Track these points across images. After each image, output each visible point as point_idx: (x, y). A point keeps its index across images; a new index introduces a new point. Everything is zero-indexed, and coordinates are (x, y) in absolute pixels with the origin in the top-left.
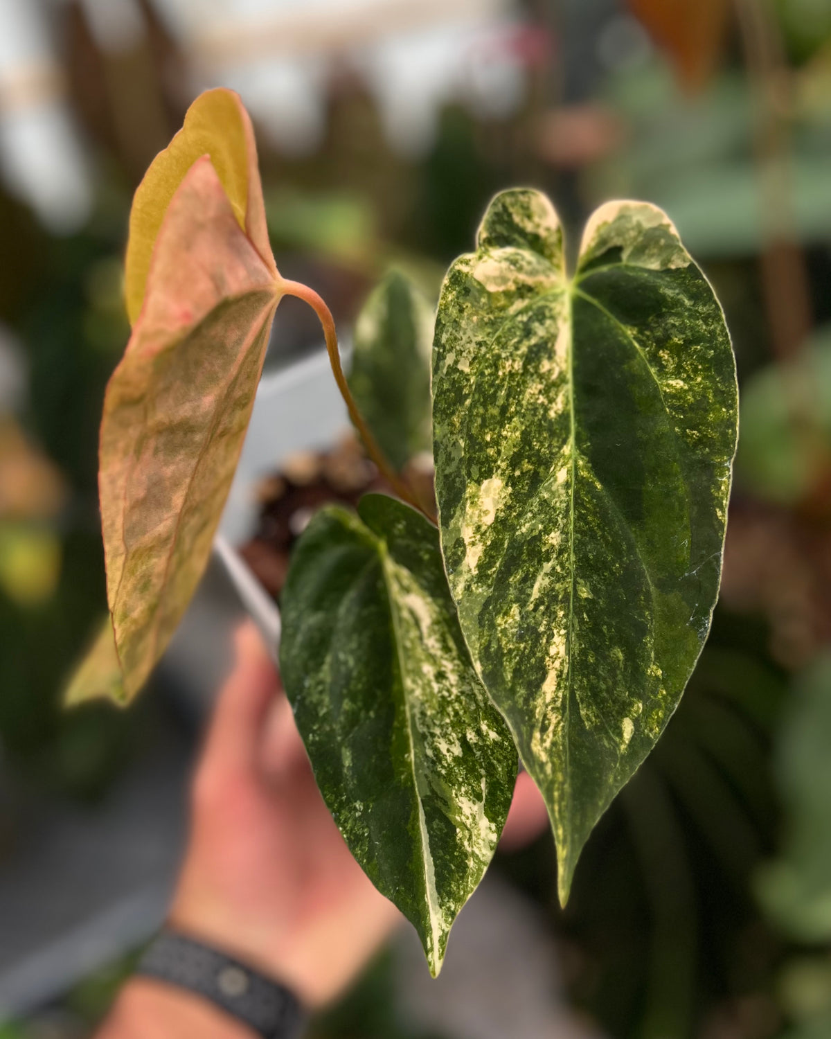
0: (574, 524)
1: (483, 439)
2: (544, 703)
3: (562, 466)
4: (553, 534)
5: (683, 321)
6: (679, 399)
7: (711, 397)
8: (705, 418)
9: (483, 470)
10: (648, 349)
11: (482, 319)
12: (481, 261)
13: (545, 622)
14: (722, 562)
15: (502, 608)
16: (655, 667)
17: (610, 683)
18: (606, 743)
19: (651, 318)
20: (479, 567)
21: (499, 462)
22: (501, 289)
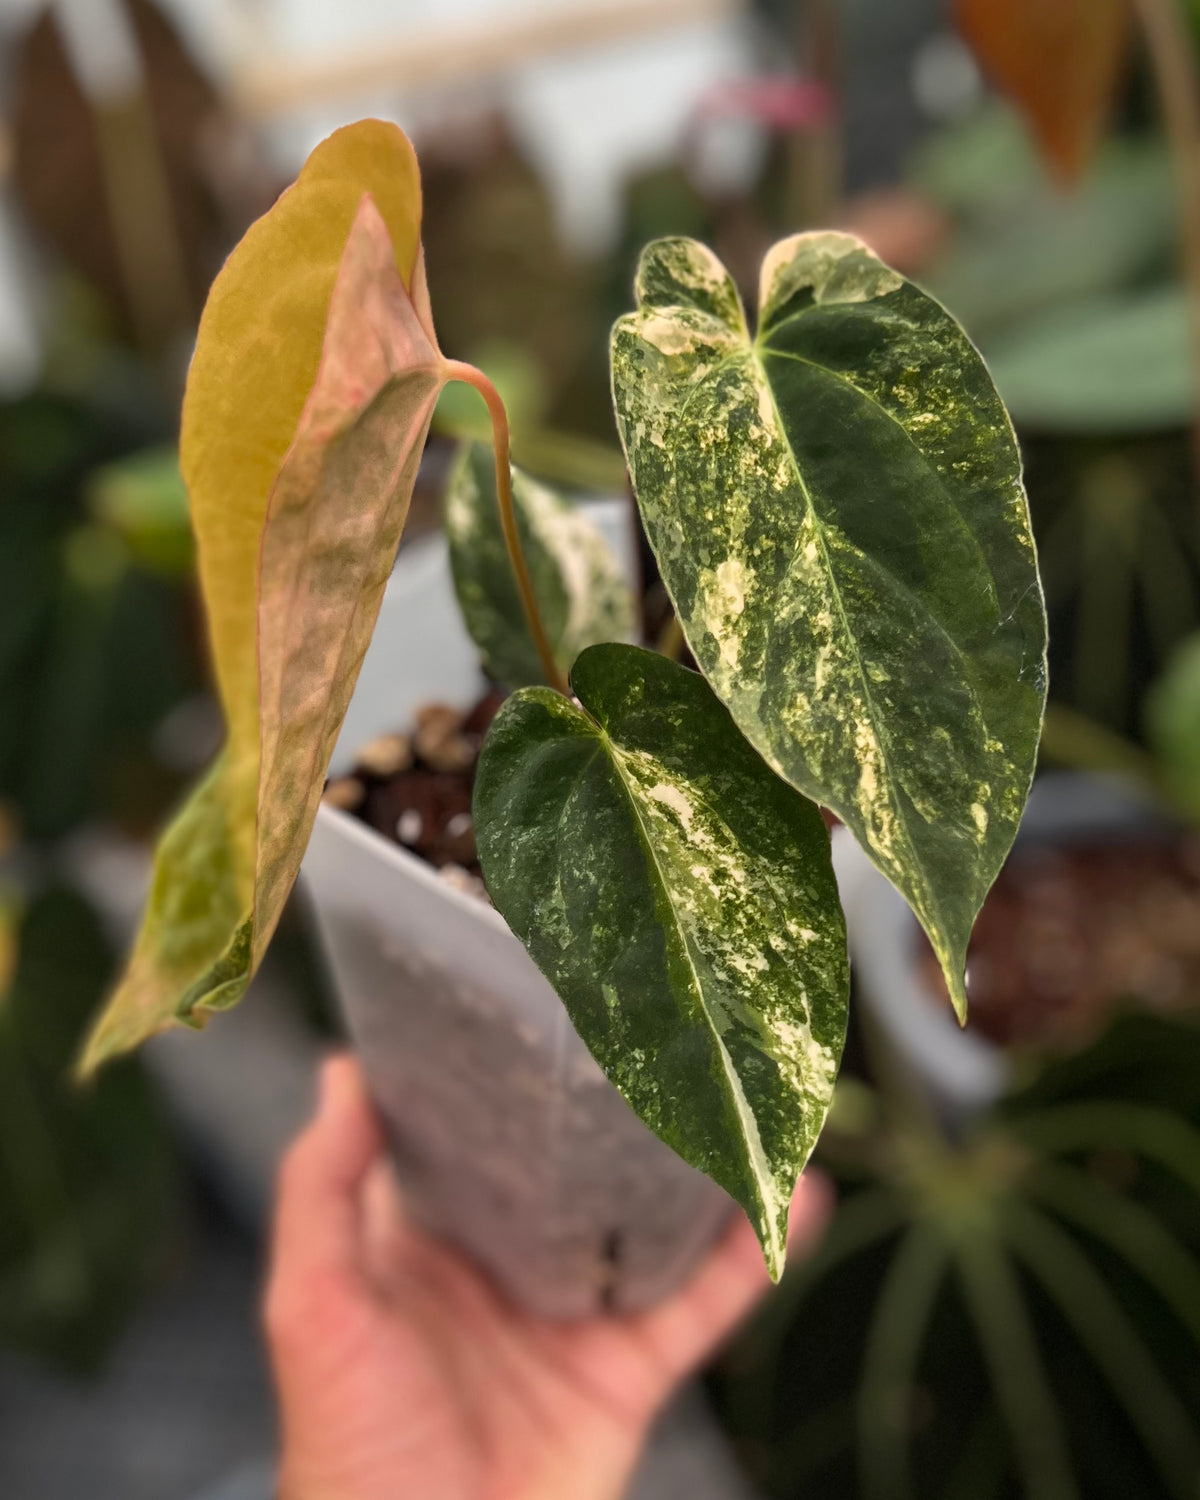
0: (843, 602)
1: (705, 519)
2: (868, 800)
3: (808, 541)
4: (820, 615)
5: (913, 346)
6: (933, 434)
7: (972, 419)
8: (973, 443)
9: (714, 552)
10: (876, 391)
11: (664, 388)
12: (647, 320)
13: (841, 711)
14: (1042, 592)
15: (784, 700)
16: (992, 742)
17: (943, 767)
18: (958, 834)
19: (870, 356)
20: (742, 661)
21: (731, 542)
22: (678, 351)
